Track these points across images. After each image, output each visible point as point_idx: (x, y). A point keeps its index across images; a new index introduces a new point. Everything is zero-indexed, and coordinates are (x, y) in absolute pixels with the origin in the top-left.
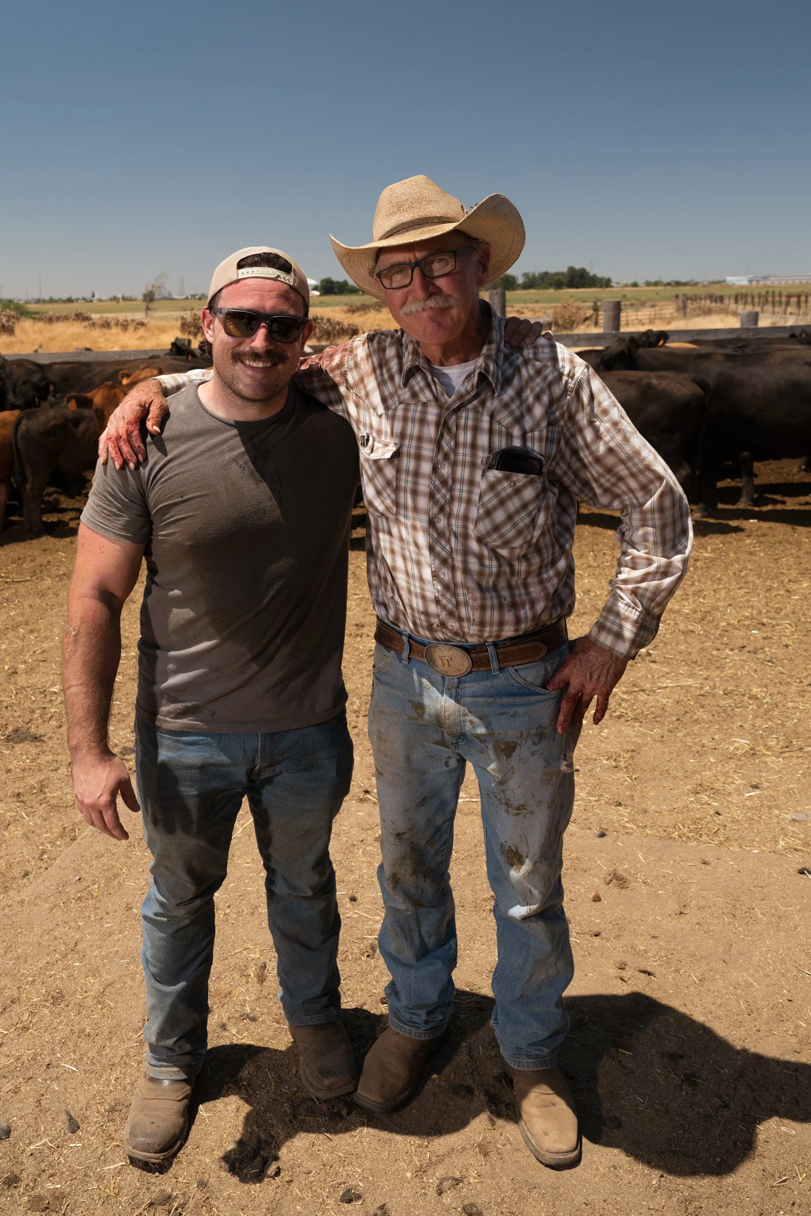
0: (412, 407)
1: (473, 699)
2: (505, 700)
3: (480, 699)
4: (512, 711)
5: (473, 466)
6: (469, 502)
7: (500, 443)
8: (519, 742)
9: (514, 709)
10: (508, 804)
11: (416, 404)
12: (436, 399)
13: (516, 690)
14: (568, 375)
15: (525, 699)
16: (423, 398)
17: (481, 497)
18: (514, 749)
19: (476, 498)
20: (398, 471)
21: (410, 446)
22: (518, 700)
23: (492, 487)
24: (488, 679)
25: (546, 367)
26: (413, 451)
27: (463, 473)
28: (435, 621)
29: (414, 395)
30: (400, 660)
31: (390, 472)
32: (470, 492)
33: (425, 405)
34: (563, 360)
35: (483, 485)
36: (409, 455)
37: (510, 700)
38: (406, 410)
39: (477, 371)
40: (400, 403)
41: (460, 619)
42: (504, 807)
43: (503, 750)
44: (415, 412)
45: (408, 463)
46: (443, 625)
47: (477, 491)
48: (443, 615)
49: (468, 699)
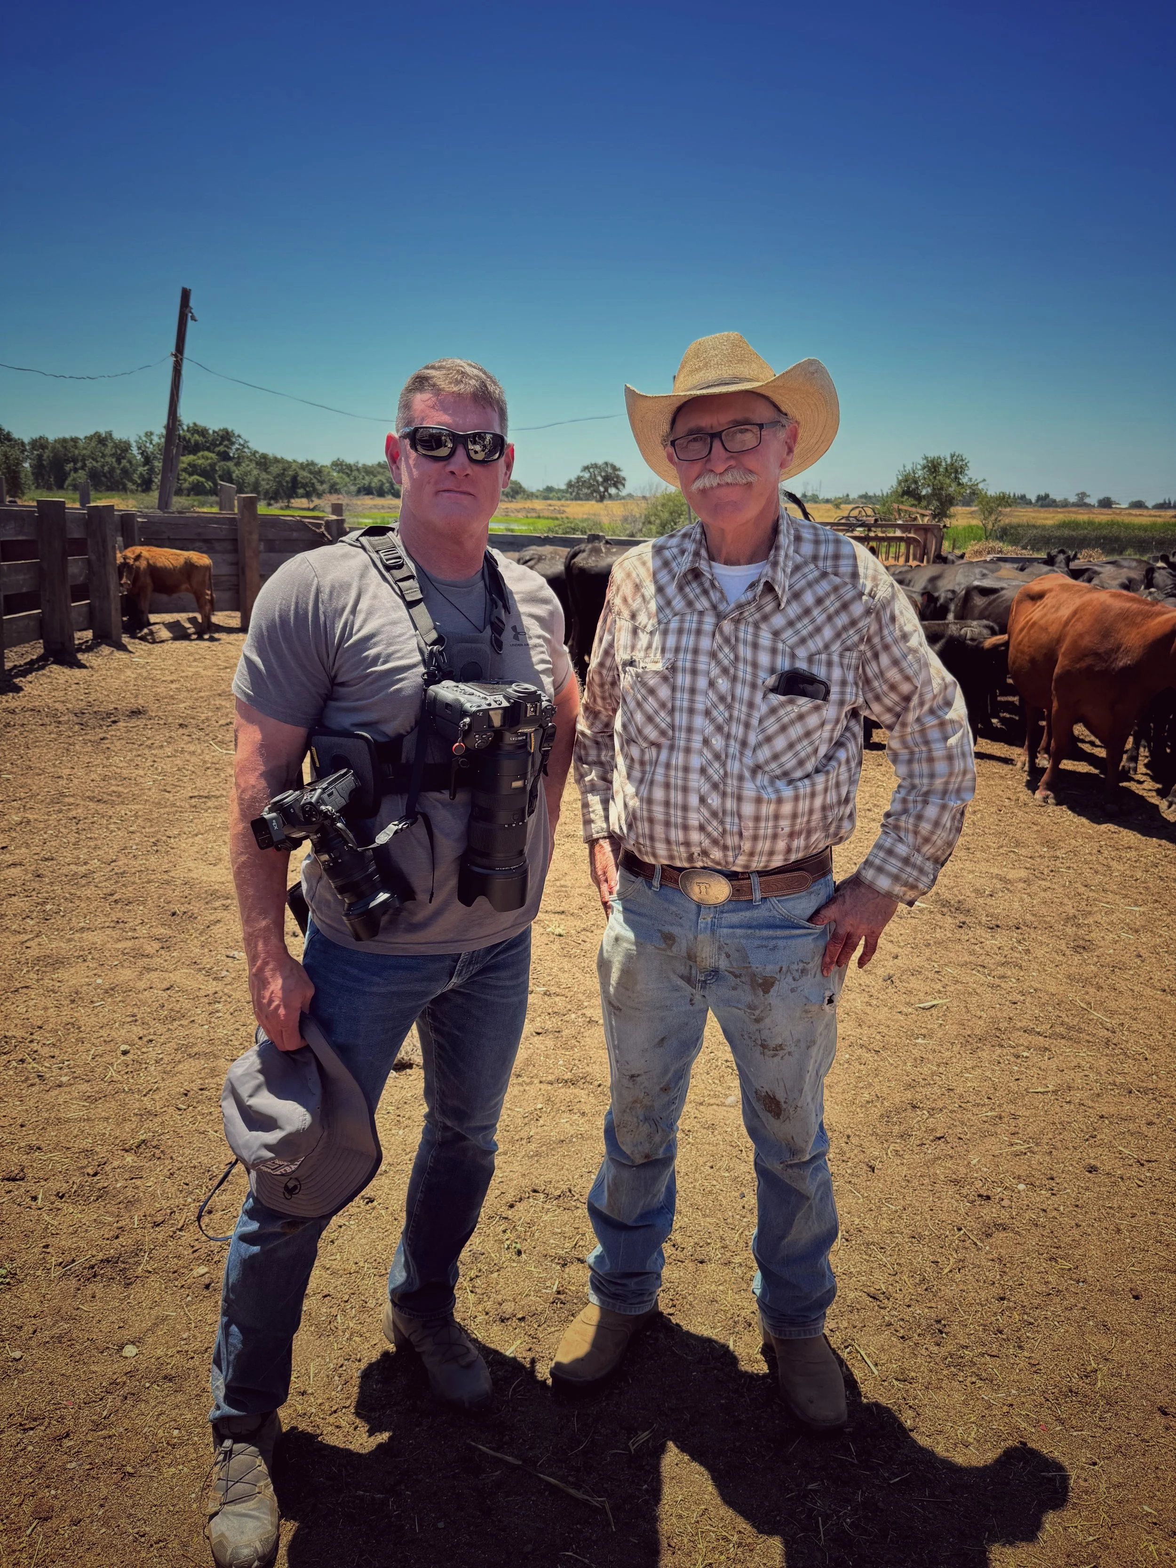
0: (688, 618)
1: (731, 930)
2: (766, 933)
3: (739, 931)
4: (772, 943)
5: (754, 686)
6: (747, 725)
7: (783, 664)
8: (778, 977)
9: (774, 942)
10: (764, 1046)
11: (692, 613)
12: (714, 607)
13: (778, 922)
14: (870, 595)
15: (787, 932)
16: (699, 607)
17: (761, 721)
18: (772, 984)
19: (755, 722)
20: (674, 689)
21: (685, 661)
22: (779, 933)
23: (773, 711)
24: (748, 909)
25: (846, 584)
26: (688, 665)
27: (742, 691)
28: (696, 850)
29: (690, 604)
30: (650, 886)
31: (664, 692)
32: (749, 715)
33: (701, 613)
34: (866, 577)
35: (764, 709)
36: (684, 670)
37: (770, 933)
38: (682, 621)
39: (763, 581)
40: (675, 615)
41: (725, 848)
42: (759, 1049)
43: (760, 985)
44: (691, 622)
45: (683, 680)
46: (705, 853)
47: (756, 715)
48: (706, 843)
49: (725, 930)
